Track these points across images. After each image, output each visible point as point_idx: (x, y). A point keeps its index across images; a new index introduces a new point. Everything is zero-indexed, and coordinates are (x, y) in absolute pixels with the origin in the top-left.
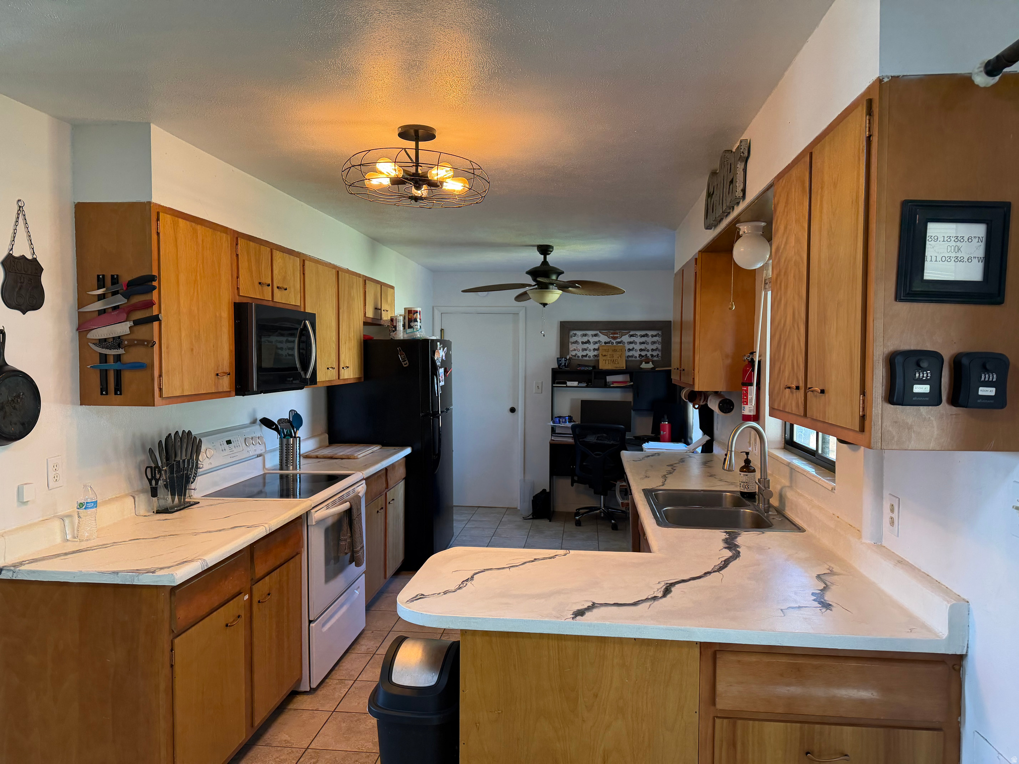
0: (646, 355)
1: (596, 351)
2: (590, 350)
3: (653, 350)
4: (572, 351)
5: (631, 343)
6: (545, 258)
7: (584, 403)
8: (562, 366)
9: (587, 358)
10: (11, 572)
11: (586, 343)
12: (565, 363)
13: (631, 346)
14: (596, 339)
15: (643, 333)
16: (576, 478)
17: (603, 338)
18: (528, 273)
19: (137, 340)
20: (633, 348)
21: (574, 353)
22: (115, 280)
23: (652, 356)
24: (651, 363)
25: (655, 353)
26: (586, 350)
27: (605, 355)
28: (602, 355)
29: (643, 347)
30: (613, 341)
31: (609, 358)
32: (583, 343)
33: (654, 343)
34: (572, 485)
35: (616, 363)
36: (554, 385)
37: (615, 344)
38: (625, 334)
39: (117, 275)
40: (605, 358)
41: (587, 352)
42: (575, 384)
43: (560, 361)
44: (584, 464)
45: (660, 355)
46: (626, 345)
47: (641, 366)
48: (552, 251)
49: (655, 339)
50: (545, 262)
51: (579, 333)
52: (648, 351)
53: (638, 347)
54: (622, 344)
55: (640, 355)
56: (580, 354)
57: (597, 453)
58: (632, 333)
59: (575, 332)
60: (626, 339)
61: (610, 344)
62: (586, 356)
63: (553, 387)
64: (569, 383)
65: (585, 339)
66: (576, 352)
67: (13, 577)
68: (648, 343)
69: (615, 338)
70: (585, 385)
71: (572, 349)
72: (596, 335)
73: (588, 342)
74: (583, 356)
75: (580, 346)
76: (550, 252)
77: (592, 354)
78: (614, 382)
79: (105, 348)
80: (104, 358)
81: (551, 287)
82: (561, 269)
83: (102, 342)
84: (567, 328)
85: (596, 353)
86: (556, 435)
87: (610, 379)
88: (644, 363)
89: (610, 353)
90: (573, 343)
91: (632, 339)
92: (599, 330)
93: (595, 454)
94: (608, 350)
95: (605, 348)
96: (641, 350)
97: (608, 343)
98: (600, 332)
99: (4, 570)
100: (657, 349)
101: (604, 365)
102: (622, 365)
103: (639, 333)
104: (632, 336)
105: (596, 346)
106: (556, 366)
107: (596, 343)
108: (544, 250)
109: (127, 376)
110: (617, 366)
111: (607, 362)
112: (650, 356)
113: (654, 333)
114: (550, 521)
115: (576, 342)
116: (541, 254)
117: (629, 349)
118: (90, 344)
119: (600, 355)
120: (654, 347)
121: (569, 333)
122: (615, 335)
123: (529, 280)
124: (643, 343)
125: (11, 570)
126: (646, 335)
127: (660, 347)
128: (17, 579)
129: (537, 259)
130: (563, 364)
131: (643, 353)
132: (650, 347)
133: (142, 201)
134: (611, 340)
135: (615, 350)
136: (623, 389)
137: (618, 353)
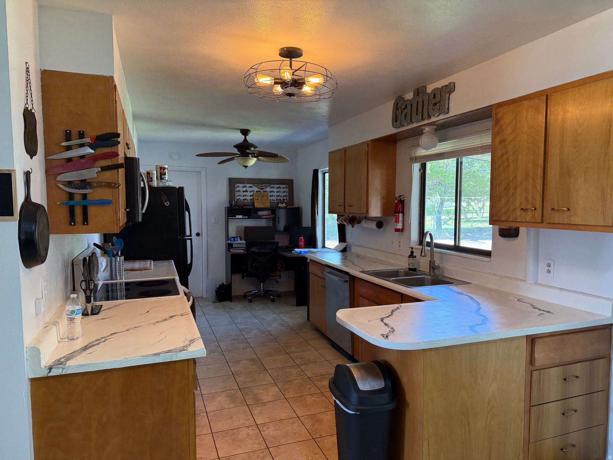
0: (280, 199)
1: (251, 197)
2: (248, 196)
3: (284, 196)
4: (237, 196)
5: (271, 192)
6: (245, 137)
7: (246, 228)
8: (233, 206)
9: (246, 201)
10: (61, 369)
11: (245, 191)
12: (235, 204)
13: (271, 194)
14: (251, 189)
15: (278, 186)
16: (245, 274)
17: (255, 189)
18: (235, 146)
19: (105, 182)
20: (273, 195)
21: (238, 198)
22: (81, 135)
23: (284, 200)
24: (284, 203)
25: (285, 198)
26: (245, 196)
27: (257, 199)
28: (256, 199)
29: (278, 194)
30: (261, 191)
31: (260, 201)
32: (243, 191)
33: (284, 192)
34: (243, 279)
35: (265, 204)
36: (229, 218)
37: (262, 192)
38: (268, 186)
39: (83, 131)
40: (258, 201)
41: (246, 197)
42: (241, 217)
43: (232, 202)
44: (253, 265)
45: (288, 199)
46: (269, 193)
47: (278, 206)
48: (249, 134)
49: (285, 190)
50: (245, 140)
51: (241, 185)
52: (281, 197)
53: (275, 194)
54: (266, 193)
55: (277, 199)
56: (242, 198)
57: (262, 257)
58: (272, 186)
59: (238, 185)
60: (268, 189)
61: (260, 193)
62: (245, 200)
63: (228, 219)
64: (237, 217)
65: (245, 189)
66: (240, 197)
67: (62, 372)
68: (281, 192)
69: (262, 189)
70: (247, 217)
71: (237, 195)
72: (251, 187)
73: (246, 191)
74: (244, 200)
75: (242, 194)
76: (248, 134)
77: (249, 198)
78: (263, 215)
79: (74, 188)
80: (71, 196)
81: (250, 156)
82: (256, 144)
83: (70, 184)
84: (233, 183)
85: (251, 198)
86: (234, 248)
87: (260, 213)
88: (280, 204)
89: (260, 198)
90: (237, 191)
91: (272, 190)
92: (253, 184)
93: (261, 259)
94: (259, 196)
95: (257, 195)
96: (277, 196)
97: (259, 192)
98: (253, 185)
99: (53, 368)
100: (286, 195)
101: (257, 205)
102: (268, 205)
103: (276, 186)
104: (271, 188)
105: (251, 194)
106: (228, 205)
107: (251, 192)
108: (245, 132)
109: (92, 211)
110: (265, 205)
111: (259, 203)
112: (282, 200)
113: (284, 186)
114: (231, 302)
115: (239, 191)
116: (243, 135)
117: (270, 196)
118: (59, 185)
119: (254, 199)
120: (284, 194)
121: (235, 186)
122: (262, 187)
123: (235, 151)
124: (278, 192)
125: (60, 368)
126: (280, 187)
127: (287, 194)
128: (67, 373)
129: (240, 138)
130: (234, 205)
131: (279, 198)
132: (282, 194)
133: (105, 75)
134: (260, 190)
135: (263, 196)
136: (267, 219)
137: (265, 198)
